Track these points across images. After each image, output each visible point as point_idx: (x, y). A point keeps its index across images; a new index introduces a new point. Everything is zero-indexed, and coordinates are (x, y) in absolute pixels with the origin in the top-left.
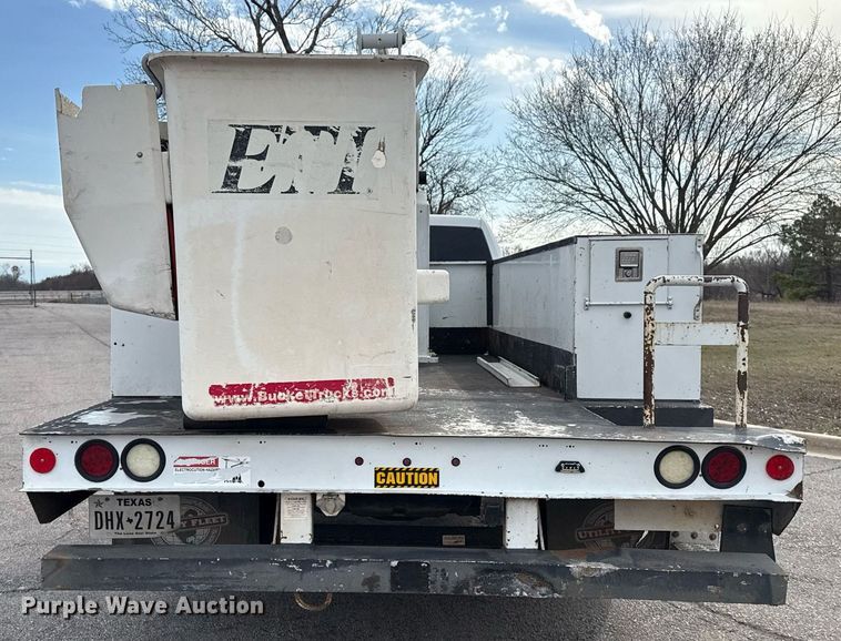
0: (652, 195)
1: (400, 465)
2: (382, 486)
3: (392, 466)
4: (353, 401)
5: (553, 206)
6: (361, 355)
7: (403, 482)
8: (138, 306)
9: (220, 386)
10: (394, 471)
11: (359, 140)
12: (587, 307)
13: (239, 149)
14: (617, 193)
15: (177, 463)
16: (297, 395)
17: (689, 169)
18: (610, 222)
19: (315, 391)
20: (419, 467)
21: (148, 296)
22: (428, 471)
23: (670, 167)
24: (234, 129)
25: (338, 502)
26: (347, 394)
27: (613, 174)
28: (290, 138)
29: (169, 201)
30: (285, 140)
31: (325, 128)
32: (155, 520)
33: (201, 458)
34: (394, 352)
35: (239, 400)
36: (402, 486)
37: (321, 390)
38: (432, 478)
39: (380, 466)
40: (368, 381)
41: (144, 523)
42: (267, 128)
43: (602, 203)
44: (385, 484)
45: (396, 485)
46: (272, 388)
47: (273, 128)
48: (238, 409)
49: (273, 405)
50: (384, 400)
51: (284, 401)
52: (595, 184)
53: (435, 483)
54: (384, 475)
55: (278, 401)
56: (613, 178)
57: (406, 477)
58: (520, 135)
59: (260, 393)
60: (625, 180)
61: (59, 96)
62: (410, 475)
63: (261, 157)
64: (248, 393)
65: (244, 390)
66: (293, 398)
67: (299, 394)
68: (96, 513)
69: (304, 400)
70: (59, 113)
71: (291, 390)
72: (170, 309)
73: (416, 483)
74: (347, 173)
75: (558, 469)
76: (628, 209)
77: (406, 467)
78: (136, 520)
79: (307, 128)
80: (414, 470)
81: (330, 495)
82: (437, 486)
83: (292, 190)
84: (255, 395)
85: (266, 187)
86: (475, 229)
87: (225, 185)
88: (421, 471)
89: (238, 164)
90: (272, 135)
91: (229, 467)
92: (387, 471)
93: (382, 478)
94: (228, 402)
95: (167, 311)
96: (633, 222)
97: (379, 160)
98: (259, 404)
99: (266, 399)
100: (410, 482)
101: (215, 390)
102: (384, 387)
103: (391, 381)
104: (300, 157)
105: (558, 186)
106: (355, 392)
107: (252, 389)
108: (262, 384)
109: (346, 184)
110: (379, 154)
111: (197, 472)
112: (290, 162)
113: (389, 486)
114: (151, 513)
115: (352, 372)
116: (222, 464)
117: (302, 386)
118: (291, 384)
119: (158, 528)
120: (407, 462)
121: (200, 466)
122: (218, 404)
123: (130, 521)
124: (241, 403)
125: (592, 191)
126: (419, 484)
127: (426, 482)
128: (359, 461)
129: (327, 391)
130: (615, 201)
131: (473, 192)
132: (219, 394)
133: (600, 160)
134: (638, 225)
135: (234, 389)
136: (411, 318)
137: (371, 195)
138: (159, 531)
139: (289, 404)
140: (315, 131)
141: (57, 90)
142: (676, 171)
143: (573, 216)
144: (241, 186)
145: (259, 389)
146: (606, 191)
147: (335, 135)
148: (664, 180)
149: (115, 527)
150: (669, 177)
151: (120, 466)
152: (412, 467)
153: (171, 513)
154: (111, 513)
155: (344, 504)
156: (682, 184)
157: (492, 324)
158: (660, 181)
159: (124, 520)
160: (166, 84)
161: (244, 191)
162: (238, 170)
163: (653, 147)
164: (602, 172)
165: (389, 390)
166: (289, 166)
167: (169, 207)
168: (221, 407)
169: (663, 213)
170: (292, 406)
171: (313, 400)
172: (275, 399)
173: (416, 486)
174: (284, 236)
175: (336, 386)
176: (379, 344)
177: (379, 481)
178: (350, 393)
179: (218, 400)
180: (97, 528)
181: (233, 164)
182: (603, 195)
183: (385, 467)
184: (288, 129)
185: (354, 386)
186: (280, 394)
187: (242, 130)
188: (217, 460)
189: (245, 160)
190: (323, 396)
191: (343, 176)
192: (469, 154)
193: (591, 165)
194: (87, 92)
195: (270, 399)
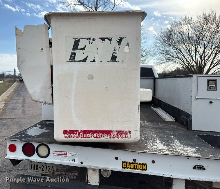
0: (192, 57)
1: (132, 161)
2: (125, 168)
3: (129, 161)
4: (115, 138)
5: (166, 60)
6: (118, 121)
7: (133, 167)
8: (41, 100)
9: (67, 131)
10: (130, 163)
11: (119, 42)
12: (196, 99)
13: (76, 46)
14: (183, 57)
15: (54, 153)
16: (94, 135)
17: (203, 51)
18: (181, 65)
19: (101, 134)
20: (139, 162)
21: (44, 97)
22: (142, 164)
23: (198, 50)
24: (74, 39)
25: (109, 173)
26: (112, 136)
27: (182, 52)
28: (94, 42)
29: (51, 64)
30: (92, 43)
31: (107, 38)
32: (48, 168)
33: (62, 152)
34: (131, 121)
35: (73, 136)
36: (133, 169)
37: (103, 134)
38: (144, 167)
39: (124, 161)
40: (121, 131)
41: (44, 169)
42: (85, 38)
43: (179, 60)
44: (126, 167)
45: (130, 168)
46: (85, 132)
47: (88, 39)
48: (72, 139)
49: (85, 139)
50: (127, 139)
51: (89, 137)
52: (177, 55)
53: (145, 169)
54: (126, 164)
55: (87, 137)
56: (181, 53)
57: (134, 166)
58: (156, 43)
59: (81, 134)
60: (185, 54)
61: (16, 29)
62: (136, 165)
63: (83, 49)
64: (76, 134)
65: (75, 132)
66: (93, 136)
67: (95, 135)
68: (30, 164)
69: (97, 137)
70: (16, 35)
71: (92, 133)
72: (51, 102)
73: (138, 168)
74: (114, 54)
75: (195, 168)
76: (186, 61)
77: (134, 162)
78: (42, 168)
79: (100, 38)
80: (137, 164)
81: (106, 170)
82: (146, 170)
83: (94, 61)
84: (79, 134)
85: (85, 60)
86: (150, 68)
87: (70, 59)
88: (140, 164)
89: (75, 52)
90: (87, 41)
91: (71, 156)
92: (127, 163)
93: (125, 165)
94: (69, 136)
95: (50, 102)
96: (187, 65)
97: (127, 50)
98: (80, 138)
99: (83, 136)
100: (135, 168)
101: (65, 132)
102: (127, 134)
103: (130, 132)
104: (97, 49)
105: (167, 55)
106: (116, 135)
107: (78, 132)
108: (81, 131)
109: (114, 59)
110: (127, 47)
111: (60, 157)
112: (93, 51)
113: (128, 168)
114: (47, 166)
115: (114, 127)
116: (68, 154)
117: (96, 132)
118: (92, 131)
119: (49, 171)
120: (135, 160)
121: (61, 154)
122: (66, 137)
123: (40, 168)
124: (74, 137)
125: (176, 57)
126: (139, 169)
127: (141, 168)
128: (117, 158)
129: (105, 134)
130: (182, 59)
131: (144, 56)
132: (66, 134)
133: (178, 49)
134: (189, 65)
135: (72, 132)
136: (138, 108)
137: (123, 62)
138: (49, 172)
139: (91, 138)
140: (103, 39)
141: (16, 27)
142: (199, 52)
143: (171, 63)
144: (76, 59)
145: (80, 132)
146: (180, 57)
147: (110, 40)
148: (196, 54)
149: (36, 169)
150: (197, 53)
151: (36, 152)
152: (136, 162)
153: (53, 167)
154: (34, 165)
155: (111, 174)
156: (201, 55)
157: (155, 96)
158: (195, 54)
159: (38, 167)
160: (52, 24)
161: (77, 61)
162: (75, 54)
163: (192, 45)
164: (178, 52)
165: (129, 135)
166: (93, 52)
167: (52, 67)
168: (67, 138)
169: (196, 62)
170: (92, 139)
171: (100, 137)
172: (86, 136)
173: (138, 169)
174: (91, 77)
175: (109, 133)
176: (125, 118)
177: (124, 166)
178: (114, 136)
179: (66, 136)
180: (30, 169)
181: (73, 52)
182: (179, 58)
183: (126, 161)
184: (93, 38)
185: (115, 133)
186: (88, 134)
187: (77, 39)
188: (67, 153)
189: (78, 50)
190: (104, 136)
191: (113, 55)
192: (143, 47)
193: (176, 50)
194: (25, 27)
195: (84, 136)
